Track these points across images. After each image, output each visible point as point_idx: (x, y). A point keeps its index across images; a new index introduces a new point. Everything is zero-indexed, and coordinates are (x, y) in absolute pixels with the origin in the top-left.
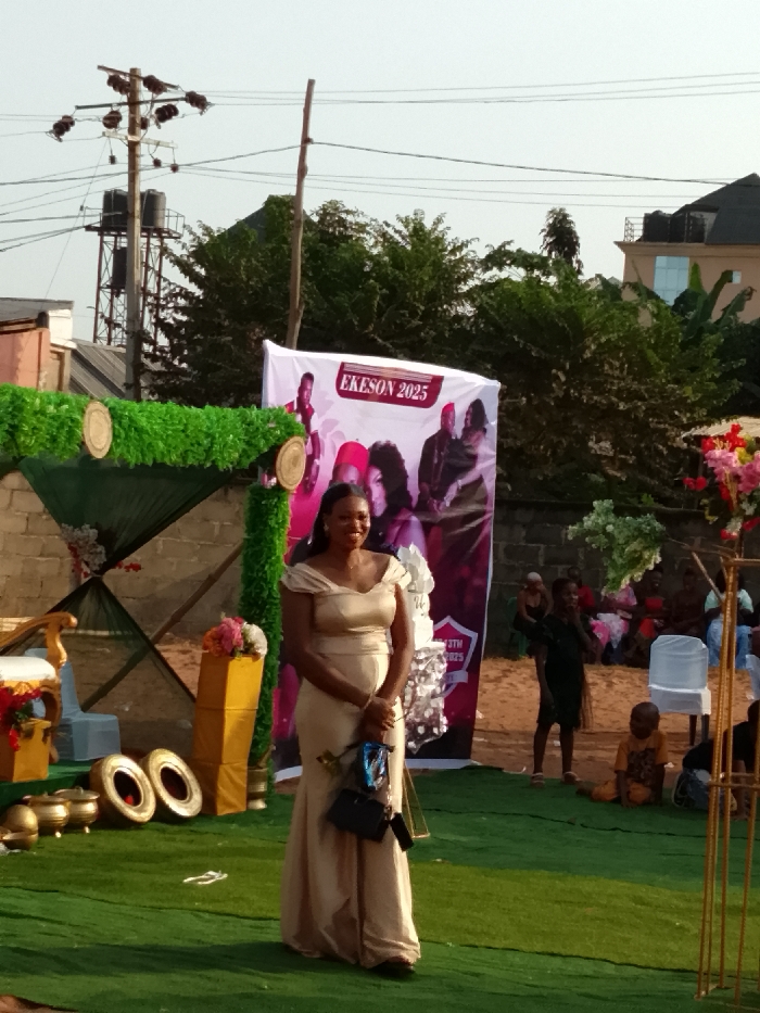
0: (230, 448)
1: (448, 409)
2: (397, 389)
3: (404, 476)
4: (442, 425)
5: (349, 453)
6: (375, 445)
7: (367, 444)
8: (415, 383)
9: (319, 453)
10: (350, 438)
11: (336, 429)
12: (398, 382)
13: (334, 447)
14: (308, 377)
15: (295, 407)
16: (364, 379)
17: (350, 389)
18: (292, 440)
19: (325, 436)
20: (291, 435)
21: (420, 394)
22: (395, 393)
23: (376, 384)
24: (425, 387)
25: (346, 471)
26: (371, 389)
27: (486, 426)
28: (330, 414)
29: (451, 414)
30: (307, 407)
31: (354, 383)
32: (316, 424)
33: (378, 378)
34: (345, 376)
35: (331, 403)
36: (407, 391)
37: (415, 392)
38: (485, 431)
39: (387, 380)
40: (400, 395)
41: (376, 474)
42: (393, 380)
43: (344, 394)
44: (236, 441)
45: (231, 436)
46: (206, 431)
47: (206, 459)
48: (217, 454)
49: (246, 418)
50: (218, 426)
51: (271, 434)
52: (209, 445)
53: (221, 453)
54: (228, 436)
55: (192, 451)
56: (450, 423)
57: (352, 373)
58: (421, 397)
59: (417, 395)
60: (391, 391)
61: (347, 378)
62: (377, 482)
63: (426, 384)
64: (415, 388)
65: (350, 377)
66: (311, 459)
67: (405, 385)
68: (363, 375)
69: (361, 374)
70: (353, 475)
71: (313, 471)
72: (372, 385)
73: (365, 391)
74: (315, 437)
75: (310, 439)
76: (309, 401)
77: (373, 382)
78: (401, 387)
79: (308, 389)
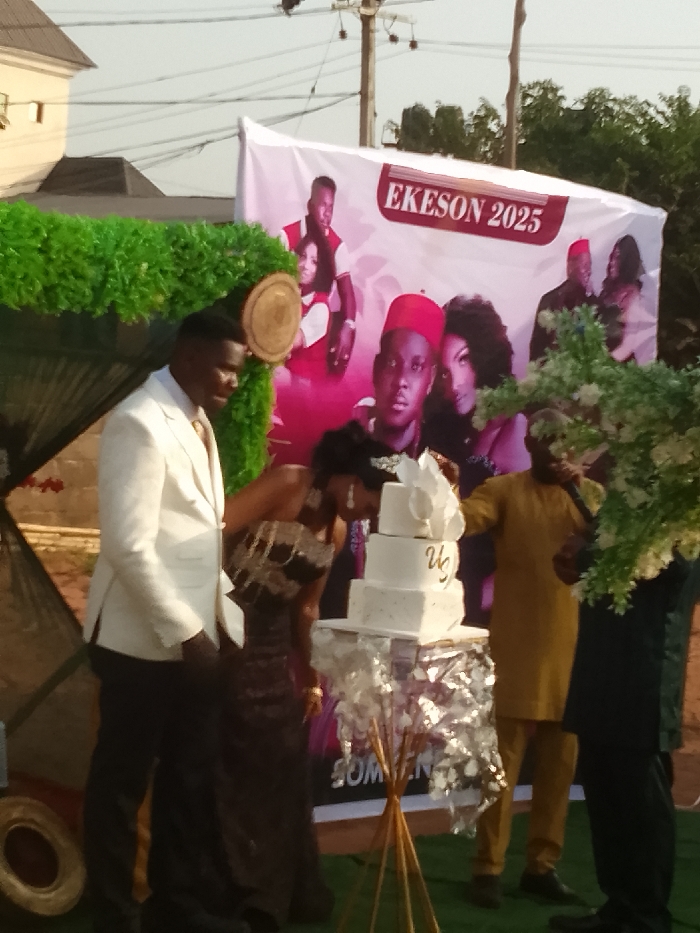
0: (146, 284)
1: (579, 249)
2: (487, 212)
4: (569, 275)
5: (408, 313)
6: (455, 301)
7: (441, 296)
8: (520, 205)
9: (354, 308)
11: (383, 272)
12: (490, 200)
14: (324, 185)
15: (304, 231)
16: (427, 193)
17: (405, 208)
18: (272, 278)
19: (364, 284)
20: (269, 269)
21: (529, 221)
22: (485, 218)
23: (449, 202)
24: (538, 212)
25: (405, 341)
26: (441, 210)
27: (642, 278)
28: (370, 248)
29: (584, 256)
30: (327, 232)
31: (409, 199)
32: (345, 261)
33: (454, 192)
34: (393, 186)
35: (370, 229)
36: (505, 216)
37: (518, 219)
38: (640, 285)
39: (469, 196)
40: (492, 222)
41: (458, 347)
42: (480, 197)
43: (392, 215)
44: (155, 274)
45: (145, 266)
46: (92, 253)
47: (96, 302)
48: (117, 294)
49: (178, 237)
50: (117, 246)
51: (229, 266)
52: (100, 278)
53: (126, 293)
54: (139, 265)
55: (64, 288)
56: (583, 271)
57: (406, 183)
58: (530, 227)
59: (523, 223)
60: (478, 214)
61: (397, 189)
62: (461, 360)
63: (539, 207)
64: (520, 213)
65: (401, 187)
66: (337, 320)
67: (501, 205)
68: (425, 186)
69: (420, 185)
70: (417, 346)
71: (344, 337)
72: (442, 203)
73: (431, 213)
74: (344, 284)
75: (334, 287)
76: (329, 223)
77: (445, 198)
78: (494, 208)
79: (325, 204)
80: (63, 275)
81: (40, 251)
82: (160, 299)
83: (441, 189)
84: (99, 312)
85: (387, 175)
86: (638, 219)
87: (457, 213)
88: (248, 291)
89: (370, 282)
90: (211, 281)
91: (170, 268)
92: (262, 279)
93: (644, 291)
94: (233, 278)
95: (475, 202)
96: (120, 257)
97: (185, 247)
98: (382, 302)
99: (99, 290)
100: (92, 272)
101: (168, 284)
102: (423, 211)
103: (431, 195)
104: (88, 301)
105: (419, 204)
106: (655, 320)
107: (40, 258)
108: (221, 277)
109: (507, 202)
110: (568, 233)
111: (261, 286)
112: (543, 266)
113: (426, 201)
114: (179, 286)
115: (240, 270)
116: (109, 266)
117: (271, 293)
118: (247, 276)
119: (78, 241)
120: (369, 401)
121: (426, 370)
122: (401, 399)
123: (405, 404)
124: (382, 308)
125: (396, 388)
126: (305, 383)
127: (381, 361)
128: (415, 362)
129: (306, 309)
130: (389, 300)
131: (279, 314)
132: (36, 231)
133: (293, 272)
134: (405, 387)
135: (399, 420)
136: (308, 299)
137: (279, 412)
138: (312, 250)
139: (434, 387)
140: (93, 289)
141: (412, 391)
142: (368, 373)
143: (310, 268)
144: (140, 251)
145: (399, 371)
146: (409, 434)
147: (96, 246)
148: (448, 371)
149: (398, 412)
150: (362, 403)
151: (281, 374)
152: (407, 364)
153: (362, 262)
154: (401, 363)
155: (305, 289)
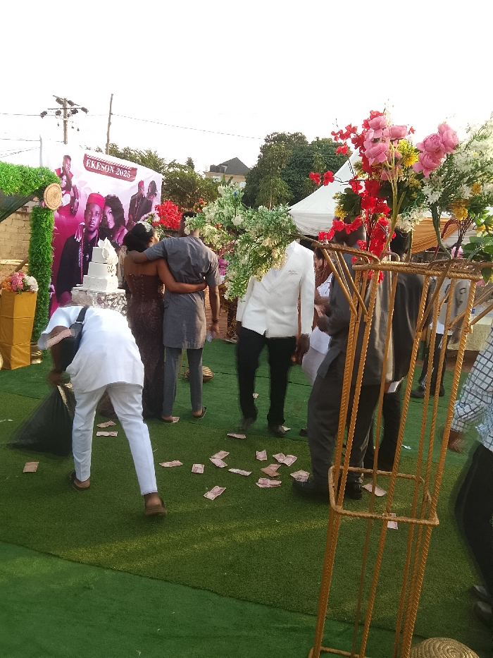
1: (141, 184)
2: (115, 171)
3: (122, 211)
4: (139, 191)
5: (94, 199)
6: (108, 196)
7: (104, 195)
8: (125, 169)
9: (78, 196)
11: (86, 186)
12: (116, 167)
13: (86, 195)
14: (67, 158)
15: (62, 172)
16: (98, 163)
17: (92, 167)
18: (53, 184)
20: (51, 181)
21: (127, 174)
24: (129, 172)
25: (94, 207)
26: (102, 169)
27: (157, 193)
28: (82, 178)
29: (143, 186)
30: (69, 172)
31: (93, 165)
32: (74, 182)
33: (105, 164)
34: (88, 160)
35: (82, 173)
36: (120, 172)
38: (156, 195)
39: (110, 165)
40: (117, 174)
41: (109, 209)
42: (113, 166)
43: (88, 169)
56: (142, 190)
57: (92, 160)
58: (128, 176)
59: (125, 175)
60: (113, 171)
62: (110, 213)
63: (129, 170)
64: (125, 172)
65: (90, 161)
66: (73, 199)
70: (97, 208)
71: (76, 204)
72: (102, 167)
73: (99, 169)
74: (75, 189)
75: (72, 189)
76: (69, 170)
77: (103, 165)
78: (117, 170)
79: (68, 164)
83: (102, 162)
85: (86, 157)
87: (107, 170)
88: (45, 188)
89: (82, 188)
92: (49, 184)
94: (40, 183)
102: (97, 169)
105: (96, 166)
109: (120, 168)
111: (49, 186)
112: (132, 188)
113: (98, 166)
117: (52, 189)
118: (45, 183)
120: (83, 224)
121: (99, 215)
122: (93, 223)
123: (94, 225)
125: (91, 220)
126: (63, 217)
127: (86, 212)
128: (96, 213)
129: (63, 195)
130: (88, 194)
131: (55, 195)
134: (94, 220)
135: (92, 229)
136: (64, 192)
137: (56, 225)
138: (65, 177)
139: (102, 220)
141: (96, 221)
142: (83, 216)
143: (64, 183)
145: (92, 215)
146: (95, 234)
148: (106, 216)
149: (92, 227)
150: (81, 224)
151: (56, 214)
152: (94, 213)
153: (79, 182)
154: (92, 213)
155: (63, 189)
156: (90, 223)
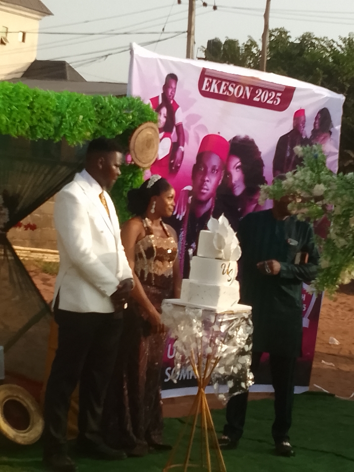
0: (81, 126)
1: (299, 114)
2: (253, 94)
4: (294, 127)
5: (211, 144)
6: (235, 138)
7: (228, 136)
8: (270, 91)
9: (184, 141)
10: (212, 131)
11: (200, 122)
12: (255, 87)
14: (172, 78)
15: (160, 101)
16: (224, 83)
17: (212, 91)
18: (145, 125)
19: (189, 128)
20: (144, 120)
21: (274, 99)
22: (252, 97)
23: (234, 88)
24: (279, 94)
25: (209, 158)
26: (230, 92)
27: (332, 130)
28: (193, 110)
29: (302, 117)
30: (172, 102)
31: (214, 86)
33: (237, 83)
34: (206, 79)
35: (195, 101)
36: (262, 96)
37: (269, 98)
38: (331, 133)
40: (256, 99)
41: (236, 162)
42: (250, 86)
43: (206, 94)
44: (86, 121)
45: (81, 117)
46: (55, 109)
47: (56, 135)
48: (67, 131)
49: (98, 103)
50: (68, 107)
51: (124, 118)
52: (59, 123)
53: (71, 130)
54: (78, 117)
55: (40, 127)
56: (301, 125)
57: (213, 78)
58: (275, 102)
59: (271, 100)
60: (248, 95)
61: (208, 81)
62: (237, 168)
63: (280, 92)
64: (270, 95)
65: (211, 80)
66: (175, 147)
67: (261, 91)
68: (222, 80)
69: (220, 79)
70: (215, 161)
71: (178, 155)
72: (231, 89)
73: (225, 93)
74: (180, 128)
75: (174, 129)
76: (173, 97)
77: (232, 86)
78: (257, 92)
79: (172, 88)
80: (40, 121)
81: (29, 108)
82: (89, 134)
83: (230, 82)
84: (57, 140)
85: (204, 74)
86: (330, 100)
87: (238, 94)
88: (133, 131)
89: (193, 127)
90: (114, 125)
91: (94, 118)
92: (140, 125)
93: (332, 137)
94: (126, 124)
95: (247, 88)
96: (69, 112)
97: (102, 108)
98: (198, 138)
99: (58, 129)
100: (54, 119)
101: (93, 127)
102: (221, 92)
103: (226, 85)
104: (52, 134)
105: (219, 89)
106: (337, 151)
107: (29, 112)
108: (120, 123)
109: (263, 89)
110: (294, 106)
111: (140, 129)
112: (281, 122)
113: (223, 87)
114: (99, 128)
115: (130, 121)
116: (63, 117)
117: (145, 132)
118: (133, 123)
119: (48, 103)
120: (189, 188)
121: (218, 173)
122: (205, 187)
123: (207, 190)
124: (198, 142)
125: (203, 181)
127: (196, 168)
128: (214, 168)
129: (160, 140)
131: (149, 143)
132: (27, 98)
133: (156, 122)
134: (208, 181)
135: (204, 198)
138: (164, 111)
139: (222, 181)
140: (55, 128)
141: (211, 183)
143: (162, 119)
144: (79, 109)
145: (205, 173)
146: (209, 205)
147: (57, 106)
148: (230, 174)
149: (204, 194)
150: (185, 188)
151: (148, 174)
152: (209, 169)
153: (188, 117)
154: (206, 169)
155: (161, 130)
156: (201, 186)
